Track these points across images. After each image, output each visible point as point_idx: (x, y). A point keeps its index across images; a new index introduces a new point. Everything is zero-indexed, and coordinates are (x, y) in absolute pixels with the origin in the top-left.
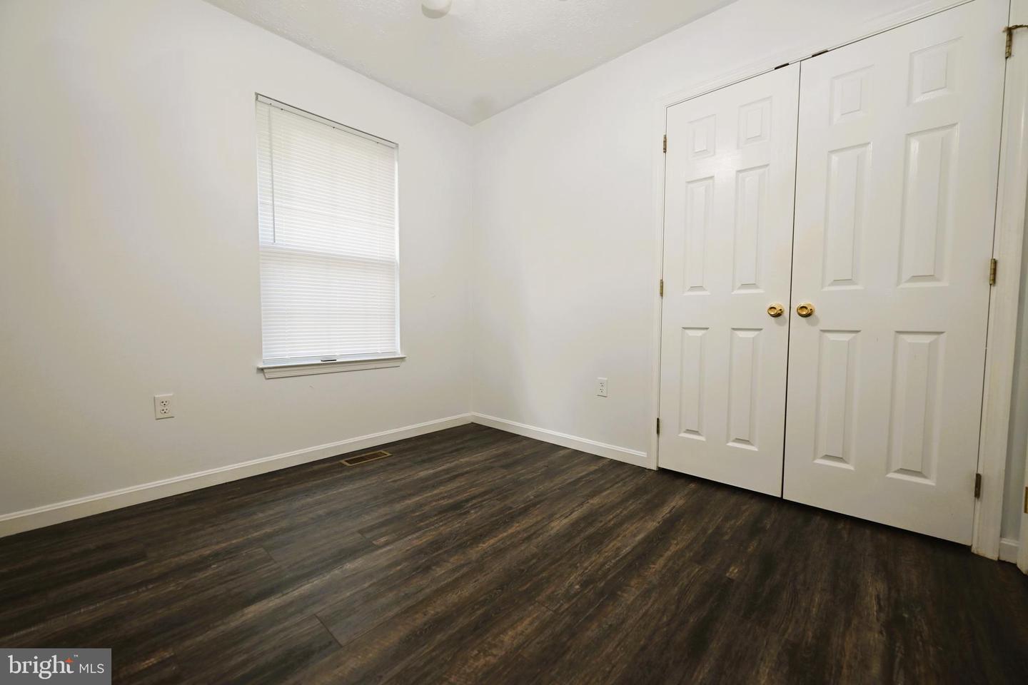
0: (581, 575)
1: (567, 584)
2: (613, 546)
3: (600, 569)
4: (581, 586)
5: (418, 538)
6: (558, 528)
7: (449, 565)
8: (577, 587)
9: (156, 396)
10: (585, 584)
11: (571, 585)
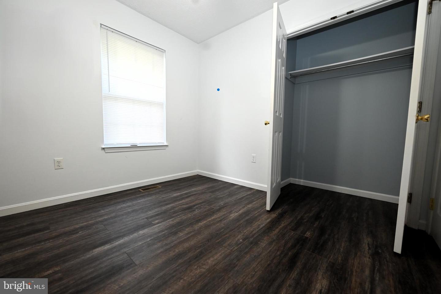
0: (243, 235)
1: (237, 239)
2: (257, 224)
3: (251, 233)
4: (243, 240)
5: (172, 221)
6: (233, 217)
7: (185, 231)
8: (241, 240)
9: (55, 159)
10: (244, 240)
11: (238, 240)
